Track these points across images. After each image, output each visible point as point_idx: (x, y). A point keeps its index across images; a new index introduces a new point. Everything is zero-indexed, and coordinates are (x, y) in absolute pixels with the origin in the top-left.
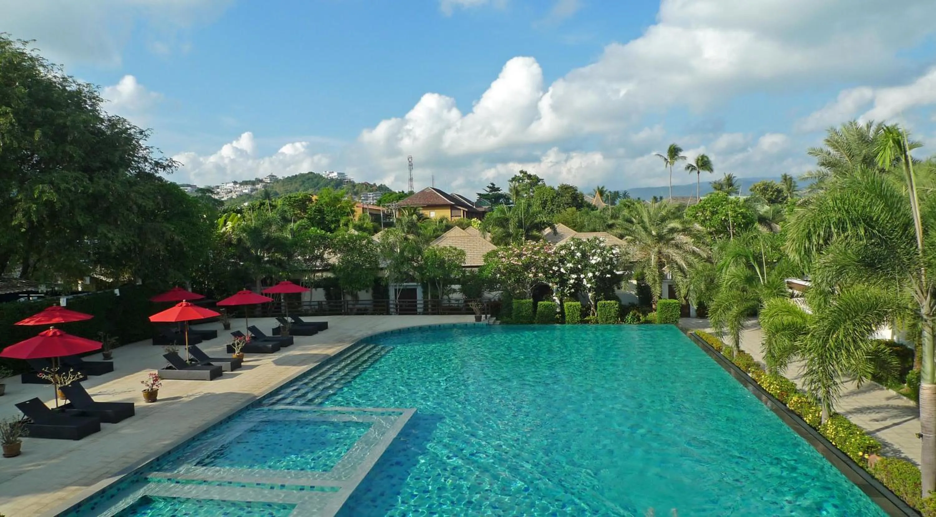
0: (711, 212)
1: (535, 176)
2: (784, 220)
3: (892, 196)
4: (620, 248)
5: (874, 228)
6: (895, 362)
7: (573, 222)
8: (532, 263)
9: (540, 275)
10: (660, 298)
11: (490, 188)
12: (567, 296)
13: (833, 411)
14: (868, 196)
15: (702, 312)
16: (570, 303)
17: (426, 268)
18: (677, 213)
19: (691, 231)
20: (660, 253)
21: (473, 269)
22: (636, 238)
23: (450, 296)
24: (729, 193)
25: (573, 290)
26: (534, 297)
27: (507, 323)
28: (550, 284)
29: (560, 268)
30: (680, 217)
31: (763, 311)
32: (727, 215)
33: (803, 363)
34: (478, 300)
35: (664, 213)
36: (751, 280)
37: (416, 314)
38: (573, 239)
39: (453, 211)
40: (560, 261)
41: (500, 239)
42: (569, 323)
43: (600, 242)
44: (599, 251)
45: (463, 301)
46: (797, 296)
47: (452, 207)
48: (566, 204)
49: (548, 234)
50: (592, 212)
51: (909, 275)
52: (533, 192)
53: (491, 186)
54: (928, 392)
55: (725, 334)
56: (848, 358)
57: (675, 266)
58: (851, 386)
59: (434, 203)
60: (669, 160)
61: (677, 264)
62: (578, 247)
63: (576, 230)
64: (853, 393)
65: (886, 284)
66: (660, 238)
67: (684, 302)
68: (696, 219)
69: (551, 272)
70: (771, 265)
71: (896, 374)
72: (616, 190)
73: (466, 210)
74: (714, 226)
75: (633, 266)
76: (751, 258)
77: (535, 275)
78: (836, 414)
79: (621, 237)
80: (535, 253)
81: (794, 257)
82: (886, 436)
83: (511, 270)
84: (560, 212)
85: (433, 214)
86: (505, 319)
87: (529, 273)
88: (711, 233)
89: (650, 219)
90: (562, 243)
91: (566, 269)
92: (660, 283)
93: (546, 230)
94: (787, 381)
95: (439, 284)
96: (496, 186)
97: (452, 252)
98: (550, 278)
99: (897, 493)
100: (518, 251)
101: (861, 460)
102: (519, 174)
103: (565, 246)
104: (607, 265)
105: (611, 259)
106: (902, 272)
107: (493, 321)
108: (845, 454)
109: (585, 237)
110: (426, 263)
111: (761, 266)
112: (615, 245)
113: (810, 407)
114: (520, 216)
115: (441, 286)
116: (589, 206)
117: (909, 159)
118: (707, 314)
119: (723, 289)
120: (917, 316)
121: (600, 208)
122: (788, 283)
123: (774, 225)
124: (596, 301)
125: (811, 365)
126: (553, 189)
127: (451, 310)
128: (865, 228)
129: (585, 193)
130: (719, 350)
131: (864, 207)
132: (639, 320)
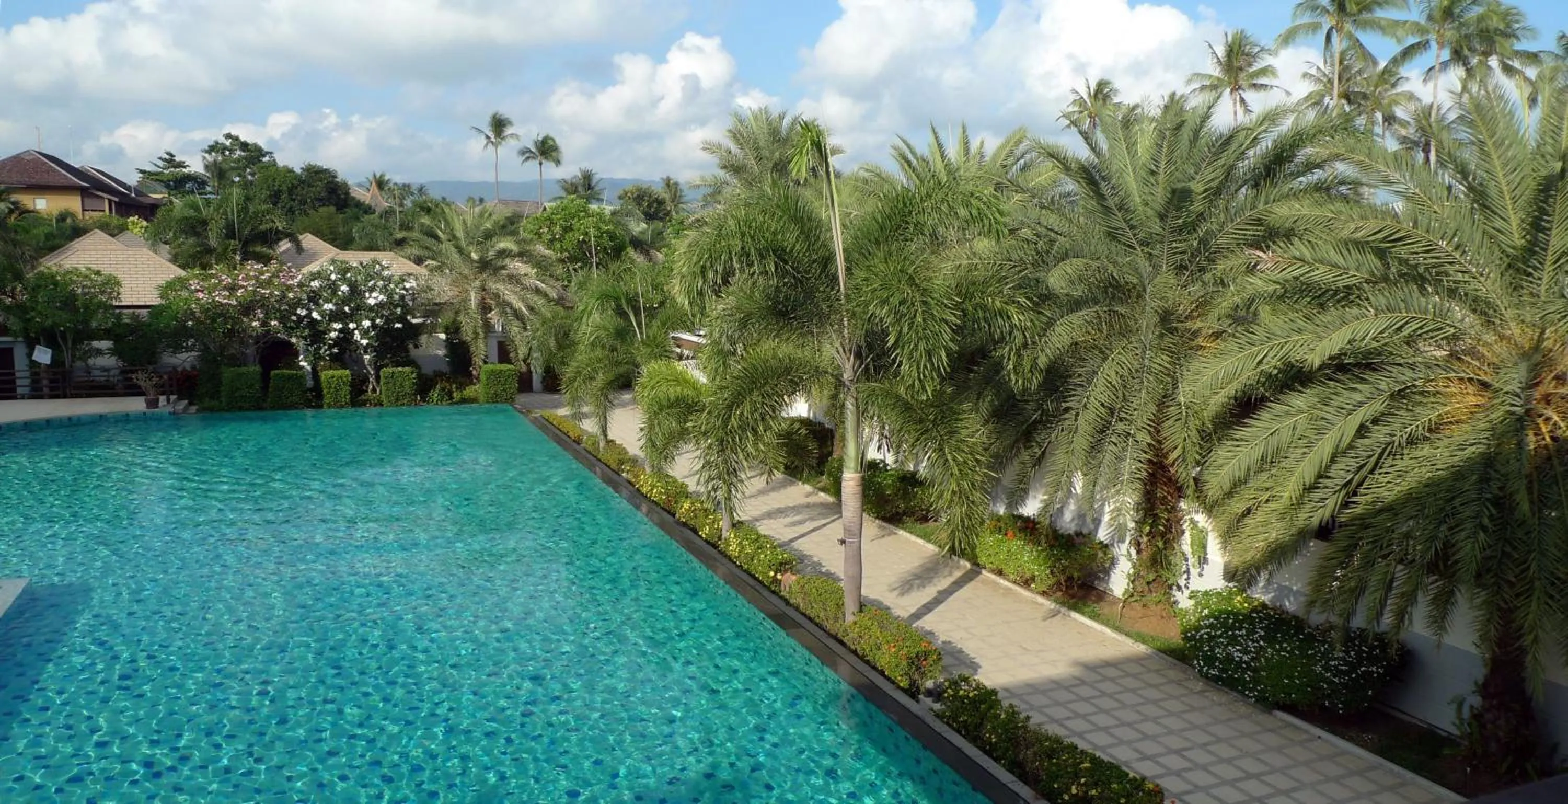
0: (561, 226)
1: (255, 145)
2: (668, 246)
3: (809, 219)
4: (416, 279)
5: (786, 262)
6: (812, 445)
7: (331, 233)
8: (258, 301)
9: (273, 323)
10: (485, 362)
11: (165, 160)
12: (325, 360)
13: (737, 518)
14: (781, 217)
15: (552, 383)
16: (331, 372)
17: (33, 309)
18: (509, 226)
19: (531, 255)
20: (484, 290)
21: (138, 311)
22: (444, 264)
23: (91, 361)
24: (589, 199)
25: (335, 350)
26: (261, 363)
27: (212, 410)
28: (294, 340)
29: (310, 311)
30: (514, 233)
31: (641, 380)
32: (586, 234)
33: (698, 452)
34: (150, 368)
35: (488, 225)
36: (623, 334)
37: (14, 398)
38: (333, 262)
39: (86, 200)
40: (310, 299)
41: (190, 256)
42: (330, 406)
43: (383, 268)
44: (381, 283)
45: (117, 372)
46: (688, 358)
47: (84, 193)
48: (316, 199)
49: (285, 252)
50: (366, 217)
51: (829, 328)
52: (253, 174)
53: (167, 157)
54: (852, 483)
55: (586, 416)
56: (755, 444)
57: (508, 310)
58: (759, 483)
59: (43, 182)
60: (493, 139)
61: (512, 308)
62: (344, 275)
63: (336, 247)
64: (762, 492)
65: (801, 341)
66: (484, 265)
67: (524, 368)
68: (540, 237)
69: (294, 318)
70: (651, 313)
71: (814, 462)
72: (407, 182)
73: (117, 199)
74: (566, 250)
75: (439, 311)
76: (623, 301)
77: (264, 324)
78: (740, 522)
79: (419, 261)
80: (262, 285)
81: (682, 301)
82: (805, 546)
83: (216, 313)
84: (307, 215)
85: (41, 204)
86: (207, 402)
87: (252, 320)
88: (562, 261)
89: (467, 232)
90: (314, 267)
91: (321, 314)
92: (485, 338)
93: (281, 243)
94: (675, 481)
95: (64, 339)
96: (177, 159)
97: (91, 280)
98: (292, 328)
99: (817, 620)
100: (230, 280)
101: (772, 583)
102: (222, 140)
103: (319, 273)
104: (396, 306)
105: (403, 297)
106: (820, 325)
107: (181, 407)
108: (753, 576)
109: (354, 258)
110: (33, 299)
111: (637, 314)
112: (410, 275)
113: (707, 516)
114: (230, 217)
115: (70, 343)
116: (359, 204)
117: (831, 169)
118: (559, 385)
119: (582, 347)
120: (839, 383)
121: (379, 210)
122: (673, 338)
123: (653, 252)
124: (378, 369)
125: (707, 454)
126: (291, 171)
127: (93, 388)
128: (775, 263)
129: (350, 182)
130: (578, 442)
131: (775, 234)
132: (451, 398)
